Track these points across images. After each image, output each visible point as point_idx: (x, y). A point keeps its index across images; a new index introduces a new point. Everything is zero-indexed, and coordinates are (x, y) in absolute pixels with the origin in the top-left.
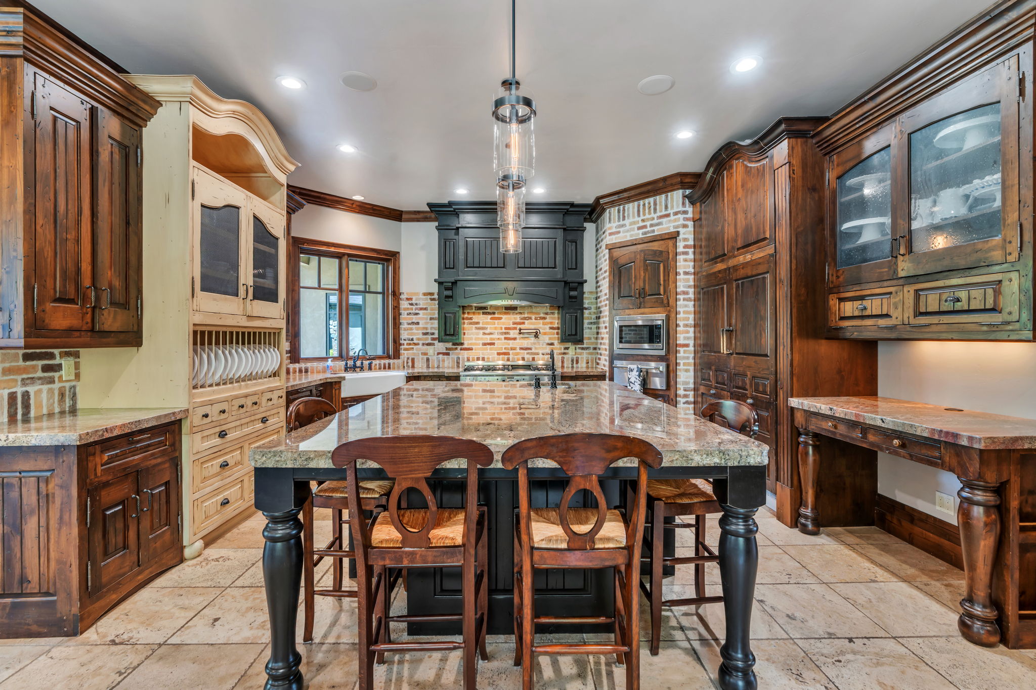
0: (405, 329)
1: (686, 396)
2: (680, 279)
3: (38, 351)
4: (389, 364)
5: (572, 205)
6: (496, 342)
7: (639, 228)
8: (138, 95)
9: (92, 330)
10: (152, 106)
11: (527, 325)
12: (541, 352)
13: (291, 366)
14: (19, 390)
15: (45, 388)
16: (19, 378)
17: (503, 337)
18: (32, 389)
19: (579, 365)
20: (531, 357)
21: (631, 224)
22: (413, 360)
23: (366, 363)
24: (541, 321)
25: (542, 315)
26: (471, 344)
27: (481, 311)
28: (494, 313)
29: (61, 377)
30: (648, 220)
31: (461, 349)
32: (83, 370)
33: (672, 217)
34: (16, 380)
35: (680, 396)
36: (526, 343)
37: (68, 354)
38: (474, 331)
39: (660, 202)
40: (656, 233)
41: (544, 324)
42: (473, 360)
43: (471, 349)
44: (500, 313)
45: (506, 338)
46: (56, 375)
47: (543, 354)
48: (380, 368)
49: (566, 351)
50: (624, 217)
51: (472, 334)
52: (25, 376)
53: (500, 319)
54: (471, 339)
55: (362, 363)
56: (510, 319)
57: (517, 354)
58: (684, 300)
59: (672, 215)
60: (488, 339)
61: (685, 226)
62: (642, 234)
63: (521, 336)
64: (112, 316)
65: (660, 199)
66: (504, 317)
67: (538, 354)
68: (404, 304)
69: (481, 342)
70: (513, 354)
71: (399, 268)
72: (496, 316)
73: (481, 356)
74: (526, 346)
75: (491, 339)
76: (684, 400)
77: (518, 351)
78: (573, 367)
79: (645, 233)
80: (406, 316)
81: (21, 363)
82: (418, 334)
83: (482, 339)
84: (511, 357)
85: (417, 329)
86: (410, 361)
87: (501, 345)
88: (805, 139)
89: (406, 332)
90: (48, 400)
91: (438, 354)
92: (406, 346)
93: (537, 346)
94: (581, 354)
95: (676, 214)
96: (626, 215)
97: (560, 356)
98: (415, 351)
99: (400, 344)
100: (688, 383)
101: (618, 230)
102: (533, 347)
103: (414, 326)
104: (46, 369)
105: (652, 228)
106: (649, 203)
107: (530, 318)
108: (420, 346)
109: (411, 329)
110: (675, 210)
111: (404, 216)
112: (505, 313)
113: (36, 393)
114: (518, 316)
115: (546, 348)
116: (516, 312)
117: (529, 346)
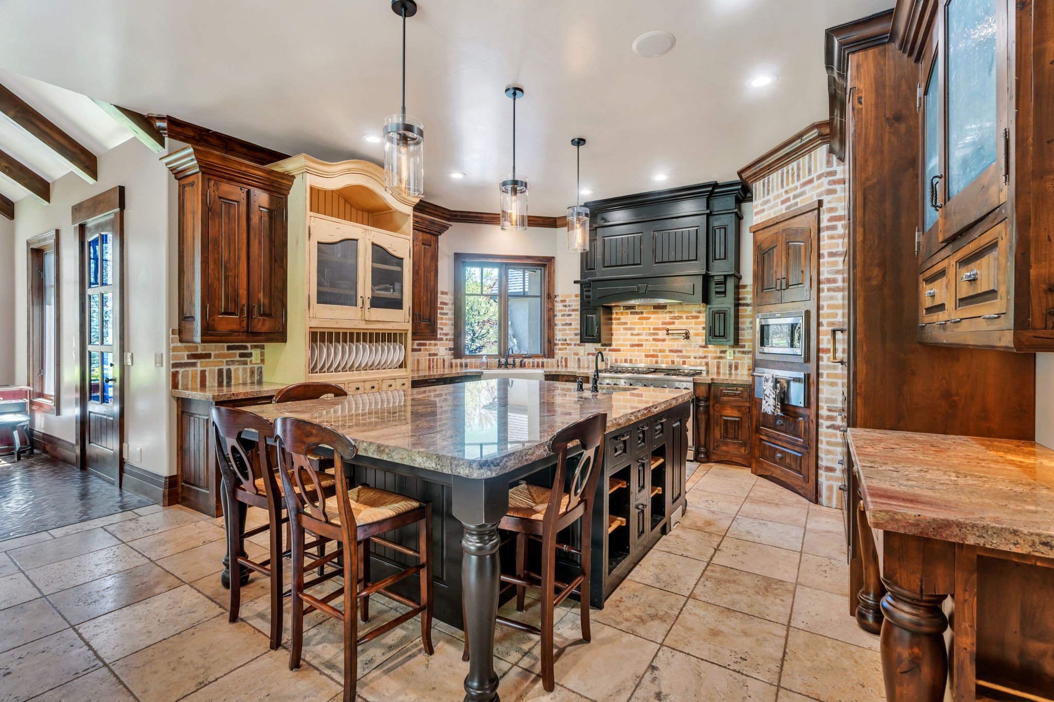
0: (560, 330)
1: (830, 418)
2: (824, 263)
3: (237, 344)
4: (543, 363)
5: (715, 185)
6: (644, 343)
7: (783, 202)
8: (276, 175)
9: (247, 332)
10: (289, 181)
11: (678, 325)
12: (692, 355)
13: (454, 361)
14: (225, 368)
15: (241, 367)
16: (225, 360)
17: (651, 338)
18: (232, 368)
19: (739, 372)
20: (681, 360)
21: (776, 198)
22: (566, 359)
23: (518, 361)
24: (693, 321)
25: (694, 314)
26: (619, 345)
27: (629, 311)
28: (642, 313)
29: (251, 361)
30: (792, 190)
31: (609, 350)
32: (266, 357)
33: (816, 183)
34: (223, 362)
35: (822, 418)
36: (676, 345)
37: (256, 347)
38: (622, 331)
39: (804, 165)
40: (799, 206)
41: (696, 324)
42: (621, 362)
43: (619, 350)
44: (649, 313)
45: (654, 340)
46: (249, 359)
47: (695, 358)
48: (533, 366)
49: (722, 355)
50: (768, 190)
51: (620, 334)
52: (228, 359)
53: (648, 318)
54: (619, 340)
55: (514, 361)
56: (659, 319)
57: (667, 357)
58: (829, 290)
59: (815, 179)
60: (635, 340)
61: (831, 192)
62: (786, 209)
63: (671, 337)
64: (261, 322)
65: (804, 161)
66: (652, 316)
67: (689, 357)
68: (559, 306)
69: (629, 343)
70: (661, 356)
71: (554, 271)
72: (644, 315)
73: (629, 358)
74: (676, 348)
75: (639, 340)
76: (829, 423)
77: (667, 353)
78: (730, 374)
79: (788, 208)
80: (560, 317)
81: (226, 351)
82: (571, 334)
83: (629, 340)
84: (659, 359)
85: (570, 330)
86: (563, 360)
87: (650, 346)
88: (881, 48)
89: (560, 333)
90: (243, 375)
91: (589, 354)
92: (560, 346)
93: (689, 349)
94: (741, 359)
95: (819, 177)
96: (770, 188)
97: (716, 361)
98: (568, 351)
99: (555, 345)
100: (834, 401)
101: (763, 208)
102: (684, 349)
103: (567, 327)
104: (242, 355)
105: (795, 201)
106: (793, 169)
107: (681, 318)
108: (572, 346)
109: (565, 330)
110: (819, 172)
111: (558, 223)
112: (654, 313)
113: (235, 370)
114: (668, 316)
115: (698, 351)
116: (666, 310)
117: (679, 349)
